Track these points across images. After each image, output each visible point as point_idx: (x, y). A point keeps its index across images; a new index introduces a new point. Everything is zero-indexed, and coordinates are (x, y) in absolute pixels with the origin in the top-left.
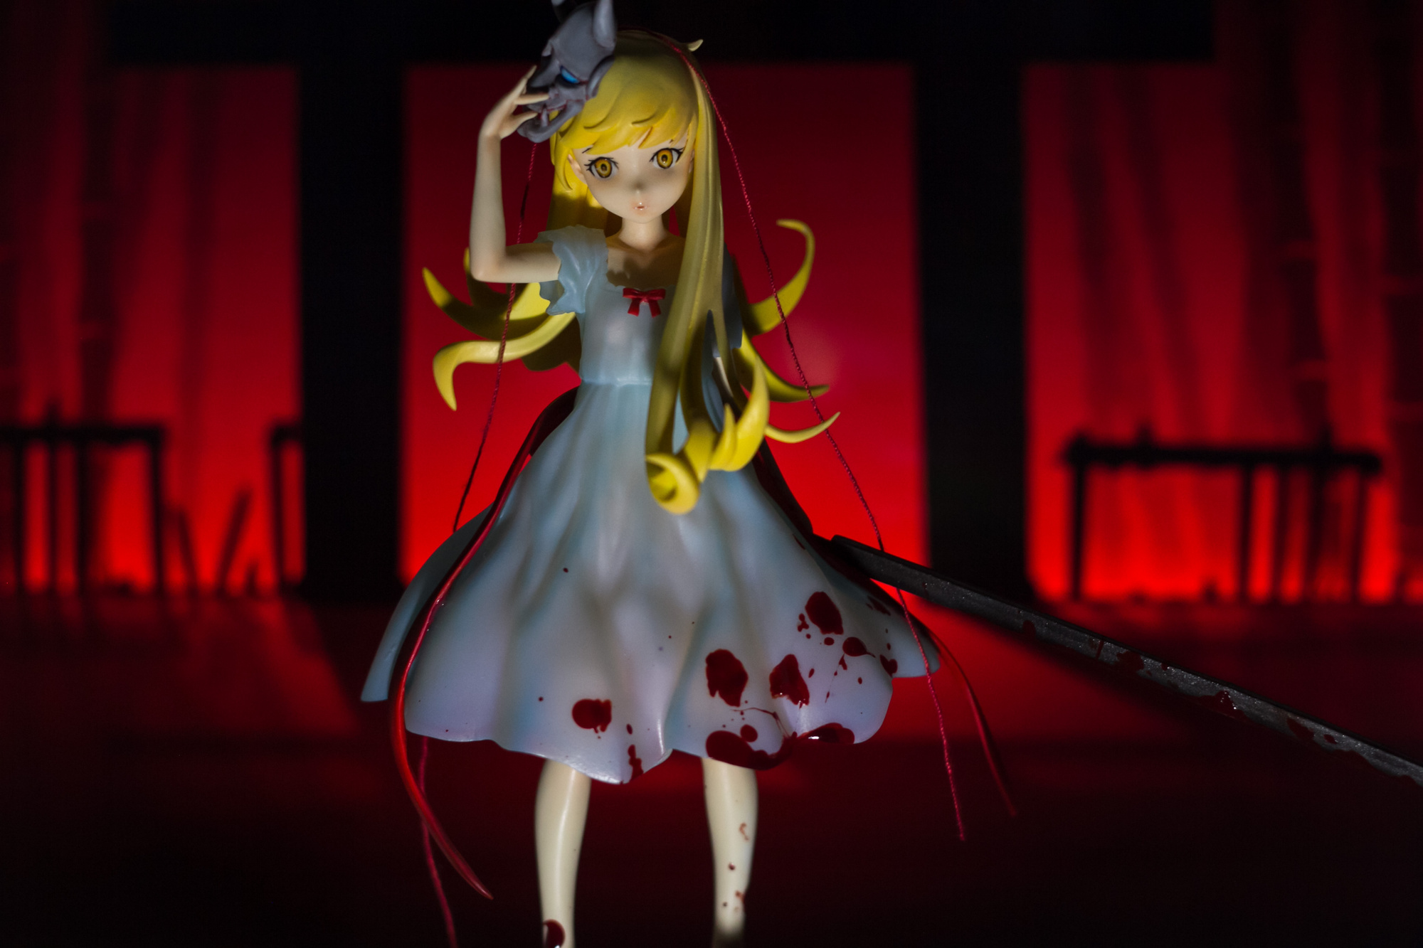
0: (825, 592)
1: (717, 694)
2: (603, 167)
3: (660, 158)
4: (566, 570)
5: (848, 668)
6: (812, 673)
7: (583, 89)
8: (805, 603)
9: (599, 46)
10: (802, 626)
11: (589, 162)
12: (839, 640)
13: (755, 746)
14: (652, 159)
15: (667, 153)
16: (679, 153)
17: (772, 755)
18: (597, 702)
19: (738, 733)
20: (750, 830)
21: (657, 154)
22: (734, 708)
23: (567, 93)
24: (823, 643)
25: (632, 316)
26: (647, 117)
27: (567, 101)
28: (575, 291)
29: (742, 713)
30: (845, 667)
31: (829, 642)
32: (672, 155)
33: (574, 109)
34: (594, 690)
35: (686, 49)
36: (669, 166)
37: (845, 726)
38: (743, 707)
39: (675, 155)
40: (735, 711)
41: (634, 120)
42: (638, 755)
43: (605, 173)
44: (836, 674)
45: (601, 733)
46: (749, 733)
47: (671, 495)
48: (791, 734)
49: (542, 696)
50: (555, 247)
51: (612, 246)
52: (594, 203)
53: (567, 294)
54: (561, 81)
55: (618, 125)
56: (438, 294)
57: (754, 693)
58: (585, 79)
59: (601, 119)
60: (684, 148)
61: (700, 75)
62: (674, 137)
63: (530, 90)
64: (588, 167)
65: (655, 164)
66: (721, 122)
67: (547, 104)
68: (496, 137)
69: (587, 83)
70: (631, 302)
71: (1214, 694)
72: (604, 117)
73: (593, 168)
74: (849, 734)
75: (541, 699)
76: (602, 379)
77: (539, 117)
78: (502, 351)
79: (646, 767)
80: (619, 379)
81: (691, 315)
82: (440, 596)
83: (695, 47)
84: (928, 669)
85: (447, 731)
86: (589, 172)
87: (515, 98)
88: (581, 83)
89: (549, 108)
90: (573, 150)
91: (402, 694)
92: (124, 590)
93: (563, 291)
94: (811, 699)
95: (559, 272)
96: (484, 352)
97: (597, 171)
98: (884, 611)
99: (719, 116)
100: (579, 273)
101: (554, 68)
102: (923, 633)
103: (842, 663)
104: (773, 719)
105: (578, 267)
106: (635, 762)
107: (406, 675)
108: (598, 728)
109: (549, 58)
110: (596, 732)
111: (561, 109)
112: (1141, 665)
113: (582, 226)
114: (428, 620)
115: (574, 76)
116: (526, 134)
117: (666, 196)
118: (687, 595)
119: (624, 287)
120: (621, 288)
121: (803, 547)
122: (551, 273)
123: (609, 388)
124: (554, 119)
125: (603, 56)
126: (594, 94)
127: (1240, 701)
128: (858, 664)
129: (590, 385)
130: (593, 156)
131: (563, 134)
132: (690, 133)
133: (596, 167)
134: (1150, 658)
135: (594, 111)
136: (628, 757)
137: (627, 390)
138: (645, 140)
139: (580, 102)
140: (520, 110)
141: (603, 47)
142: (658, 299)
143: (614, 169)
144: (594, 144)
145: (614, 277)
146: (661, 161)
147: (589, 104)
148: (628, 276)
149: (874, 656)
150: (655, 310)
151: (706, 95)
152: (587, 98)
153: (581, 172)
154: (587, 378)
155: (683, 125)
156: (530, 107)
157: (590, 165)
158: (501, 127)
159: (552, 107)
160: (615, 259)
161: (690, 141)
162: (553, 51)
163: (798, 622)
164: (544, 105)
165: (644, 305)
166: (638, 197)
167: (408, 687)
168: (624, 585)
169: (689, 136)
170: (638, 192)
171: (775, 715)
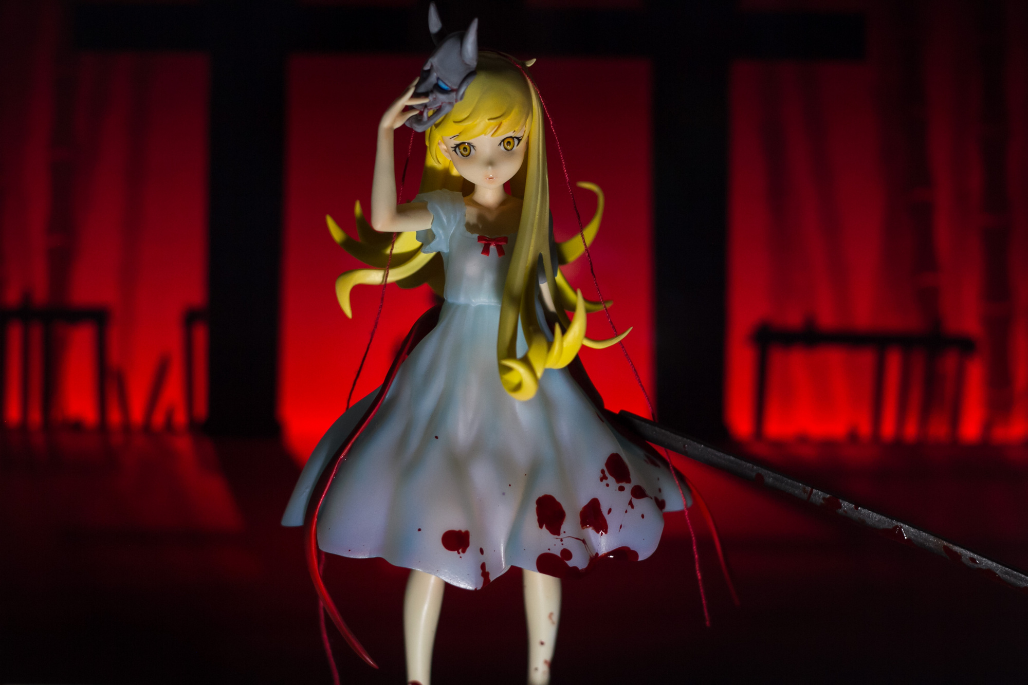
0: (618, 453)
1: (544, 526)
2: (465, 149)
3: (506, 143)
4: (437, 437)
5: (635, 508)
6: (610, 511)
7: (453, 95)
8: (605, 462)
9: (466, 64)
10: (603, 478)
11: (455, 146)
12: (628, 487)
13: (571, 563)
14: (500, 144)
15: (511, 140)
16: (519, 140)
17: (582, 570)
18: (460, 532)
19: (559, 555)
20: (556, 618)
21: (503, 141)
22: (556, 536)
23: (442, 97)
24: (617, 489)
25: (484, 256)
26: (498, 115)
27: (442, 103)
28: (443, 237)
29: (562, 540)
30: (632, 507)
31: (621, 489)
32: (514, 142)
33: (447, 109)
34: (457, 524)
35: (524, 65)
36: (512, 149)
37: (632, 549)
38: (562, 535)
39: (516, 141)
40: (557, 538)
41: (490, 117)
42: (487, 570)
43: (466, 153)
44: (626, 512)
45: (462, 554)
46: (567, 554)
47: (518, 387)
48: (594, 555)
49: (420, 528)
50: (429, 206)
51: (469, 205)
52: (455, 172)
53: (437, 239)
54: (437, 88)
55: (478, 121)
56: (337, 234)
57: (570, 525)
58: (455, 87)
59: (466, 116)
60: (523, 136)
61: (534, 84)
62: (516, 129)
63: (416, 95)
64: (454, 149)
65: (502, 148)
66: (548, 118)
67: (428, 105)
68: (391, 128)
69: (457, 91)
70: (483, 246)
71: (891, 527)
72: (468, 114)
73: (457, 149)
74: (635, 554)
75: (420, 530)
76: (462, 300)
77: (421, 113)
78: (386, 276)
79: (492, 578)
80: (473, 301)
81: (528, 256)
82: (344, 454)
83: (531, 63)
84: (686, 505)
85: (350, 550)
86: (454, 152)
87: (405, 101)
88: (452, 90)
89: (429, 108)
90: (442, 137)
91: (315, 523)
92: (77, 426)
93: (434, 237)
94: (608, 530)
95: (431, 224)
96: (374, 277)
97: (460, 152)
98: (656, 465)
99: (546, 112)
100: (446, 224)
101: (433, 79)
102: (681, 479)
103: (631, 503)
104: (583, 544)
105: (445, 220)
106: (485, 575)
107: (318, 510)
108: (460, 551)
109: (429, 72)
110: (459, 553)
111: (438, 108)
112: (840, 507)
113: (447, 190)
114: (335, 470)
115: (447, 85)
116: (411, 126)
117: (508, 170)
118: (521, 455)
119: (478, 235)
120: (476, 236)
121: (603, 421)
122: (425, 224)
123: (467, 306)
124: (431, 116)
125: (468, 71)
126: (462, 98)
127: (908, 531)
128: (642, 505)
129: (453, 304)
130: (458, 142)
131: (437, 126)
132: (527, 126)
133: (459, 149)
134: (846, 501)
135: (460, 110)
136: (481, 571)
137: (480, 309)
138: (496, 131)
139: (451, 104)
140: (407, 109)
141: (469, 65)
142: (503, 244)
143: (473, 150)
144: (460, 133)
145: (470, 227)
146: (506, 145)
147: (457, 105)
148: (480, 226)
149: (651, 498)
150: (501, 252)
151: (539, 99)
152: (456, 101)
153: (447, 151)
154: (450, 298)
155: (523, 120)
156: (415, 107)
157: (455, 148)
158: (394, 121)
159: (431, 107)
160: (471, 214)
161: (526, 131)
162: (432, 66)
163: (600, 475)
164: (425, 106)
165: (493, 248)
166: (490, 171)
167: (319, 518)
168: (477, 448)
169: (527, 129)
170: (490, 168)
171: (584, 541)
